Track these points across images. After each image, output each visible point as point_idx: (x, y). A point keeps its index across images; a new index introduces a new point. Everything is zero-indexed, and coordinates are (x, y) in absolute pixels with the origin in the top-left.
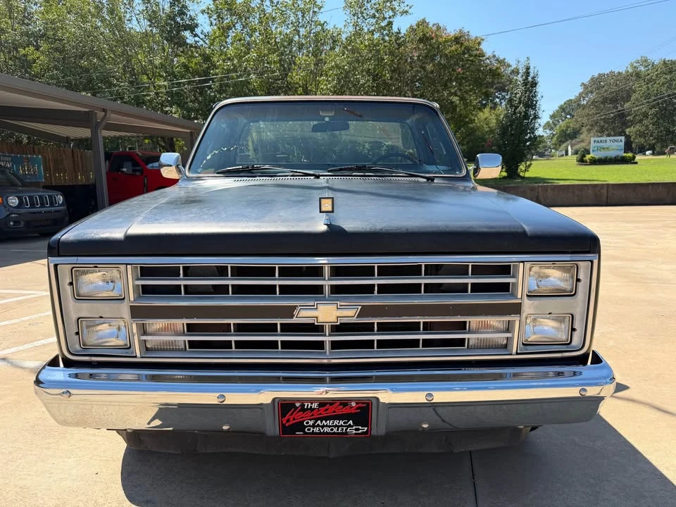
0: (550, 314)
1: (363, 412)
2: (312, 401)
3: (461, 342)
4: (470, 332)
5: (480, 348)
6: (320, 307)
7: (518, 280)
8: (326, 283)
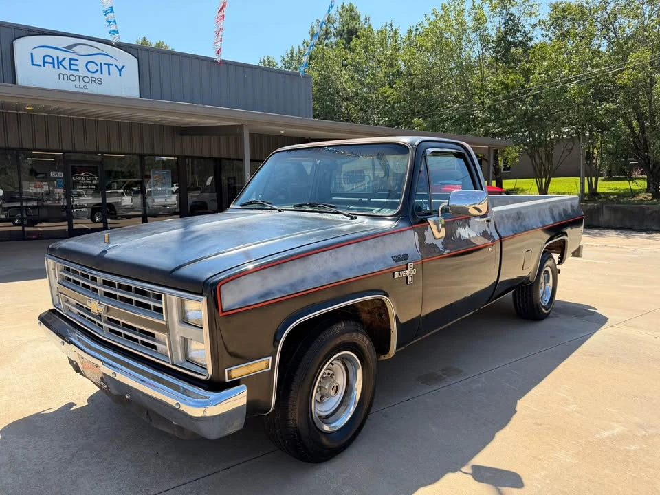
6: (92, 301)
7: (163, 306)
8: (99, 288)
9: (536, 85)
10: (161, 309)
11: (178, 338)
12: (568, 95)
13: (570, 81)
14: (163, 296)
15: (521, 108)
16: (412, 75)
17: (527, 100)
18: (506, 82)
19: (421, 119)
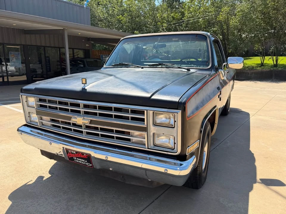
0: (163, 134)
1: (88, 158)
2: (74, 151)
3: (129, 140)
4: (132, 136)
5: (136, 144)
6: (78, 118)
7: (145, 117)
8: (81, 110)
9: (187, 19)
10: (144, 119)
11: (152, 134)
12: (199, 24)
13: (199, 18)
14: (145, 111)
15: (181, 28)
16: (131, 11)
17: (183, 25)
18: (174, 16)
19: (138, 32)
